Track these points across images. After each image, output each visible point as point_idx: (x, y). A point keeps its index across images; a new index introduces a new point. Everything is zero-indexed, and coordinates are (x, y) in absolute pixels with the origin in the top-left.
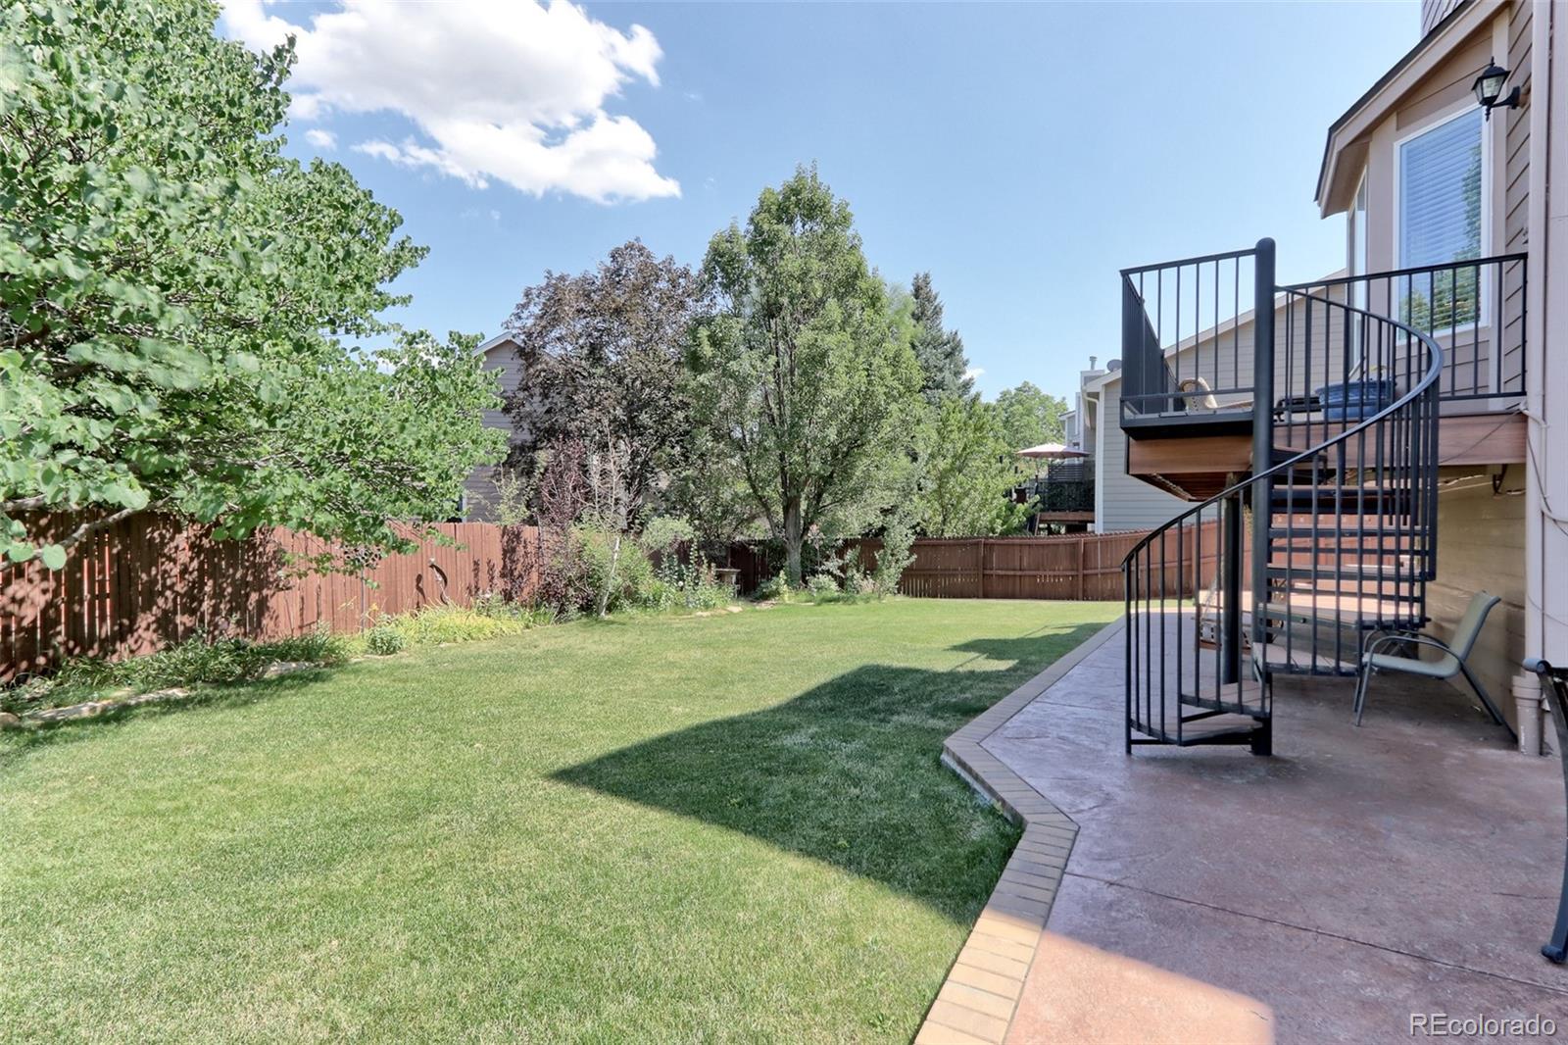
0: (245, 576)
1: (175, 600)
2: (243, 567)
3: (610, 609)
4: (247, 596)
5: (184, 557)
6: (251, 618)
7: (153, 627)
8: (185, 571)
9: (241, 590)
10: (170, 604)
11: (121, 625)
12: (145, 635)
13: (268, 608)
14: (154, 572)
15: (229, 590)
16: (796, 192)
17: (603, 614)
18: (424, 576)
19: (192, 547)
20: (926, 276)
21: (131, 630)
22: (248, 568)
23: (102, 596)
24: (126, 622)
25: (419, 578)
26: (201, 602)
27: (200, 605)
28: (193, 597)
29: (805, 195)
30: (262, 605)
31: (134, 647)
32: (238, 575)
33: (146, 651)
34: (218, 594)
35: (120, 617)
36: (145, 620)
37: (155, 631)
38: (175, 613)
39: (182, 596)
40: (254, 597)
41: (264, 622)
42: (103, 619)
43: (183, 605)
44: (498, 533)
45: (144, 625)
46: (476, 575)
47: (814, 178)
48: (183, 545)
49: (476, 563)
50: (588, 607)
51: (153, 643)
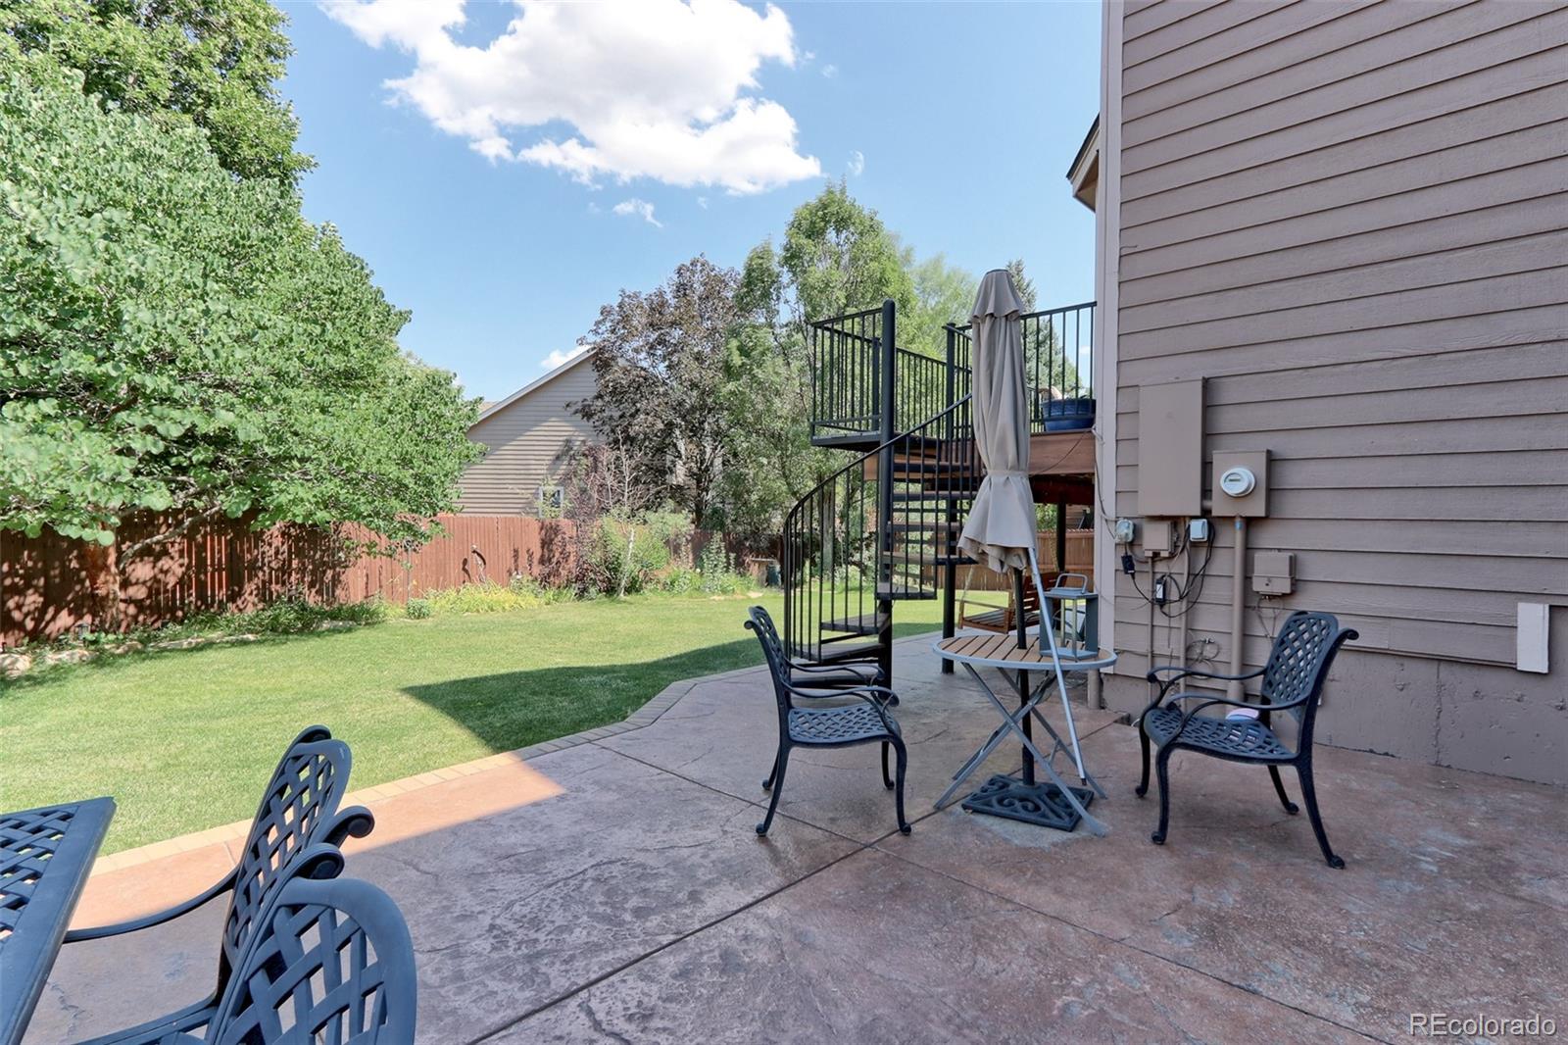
0: (322, 557)
1: (270, 573)
2: (321, 550)
3: (628, 591)
4: (324, 572)
5: (277, 542)
6: (328, 588)
7: (255, 593)
8: (277, 553)
9: (320, 568)
10: (267, 577)
11: (233, 591)
12: (249, 598)
13: (340, 582)
14: (256, 552)
15: (310, 567)
16: (825, 207)
17: (622, 595)
18: (469, 560)
19: (283, 534)
20: (1019, 264)
21: (240, 594)
22: (324, 551)
23: (220, 570)
24: (236, 589)
25: (465, 562)
26: (290, 575)
27: (289, 578)
28: (285, 570)
29: (833, 209)
30: (336, 580)
31: (242, 607)
32: (317, 556)
33: (250, 611)
34: (302, 570)
35: (232, 585)
36: (249, 587)
37: (256, 596)
38: (271, 583)
39: (276, 571)
40: (329, 573)
41: (337, 592)
42: (220, 587)
43: (277, 577)
44: (537, 526)
45: (249, 591)
46: (516, 561)
47: (843, 192)
48: (276, 533)
49: (516, 551)
50: (610, 590)
51: (254, 605)
